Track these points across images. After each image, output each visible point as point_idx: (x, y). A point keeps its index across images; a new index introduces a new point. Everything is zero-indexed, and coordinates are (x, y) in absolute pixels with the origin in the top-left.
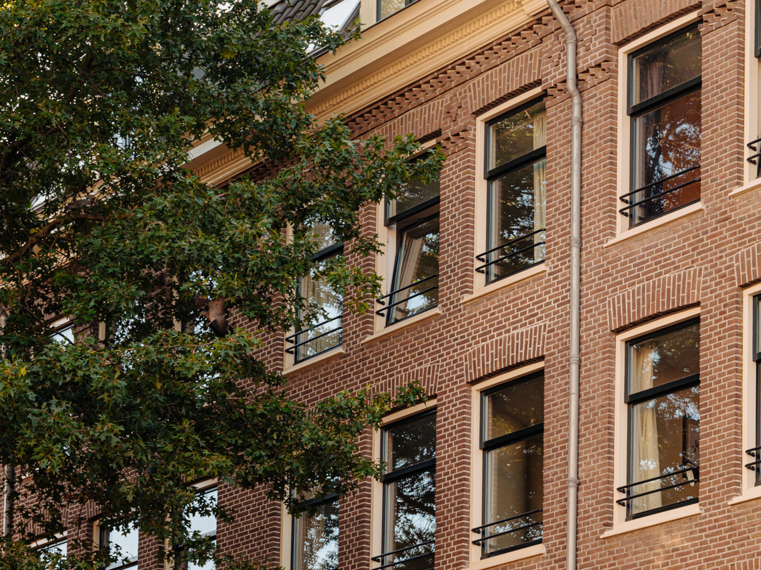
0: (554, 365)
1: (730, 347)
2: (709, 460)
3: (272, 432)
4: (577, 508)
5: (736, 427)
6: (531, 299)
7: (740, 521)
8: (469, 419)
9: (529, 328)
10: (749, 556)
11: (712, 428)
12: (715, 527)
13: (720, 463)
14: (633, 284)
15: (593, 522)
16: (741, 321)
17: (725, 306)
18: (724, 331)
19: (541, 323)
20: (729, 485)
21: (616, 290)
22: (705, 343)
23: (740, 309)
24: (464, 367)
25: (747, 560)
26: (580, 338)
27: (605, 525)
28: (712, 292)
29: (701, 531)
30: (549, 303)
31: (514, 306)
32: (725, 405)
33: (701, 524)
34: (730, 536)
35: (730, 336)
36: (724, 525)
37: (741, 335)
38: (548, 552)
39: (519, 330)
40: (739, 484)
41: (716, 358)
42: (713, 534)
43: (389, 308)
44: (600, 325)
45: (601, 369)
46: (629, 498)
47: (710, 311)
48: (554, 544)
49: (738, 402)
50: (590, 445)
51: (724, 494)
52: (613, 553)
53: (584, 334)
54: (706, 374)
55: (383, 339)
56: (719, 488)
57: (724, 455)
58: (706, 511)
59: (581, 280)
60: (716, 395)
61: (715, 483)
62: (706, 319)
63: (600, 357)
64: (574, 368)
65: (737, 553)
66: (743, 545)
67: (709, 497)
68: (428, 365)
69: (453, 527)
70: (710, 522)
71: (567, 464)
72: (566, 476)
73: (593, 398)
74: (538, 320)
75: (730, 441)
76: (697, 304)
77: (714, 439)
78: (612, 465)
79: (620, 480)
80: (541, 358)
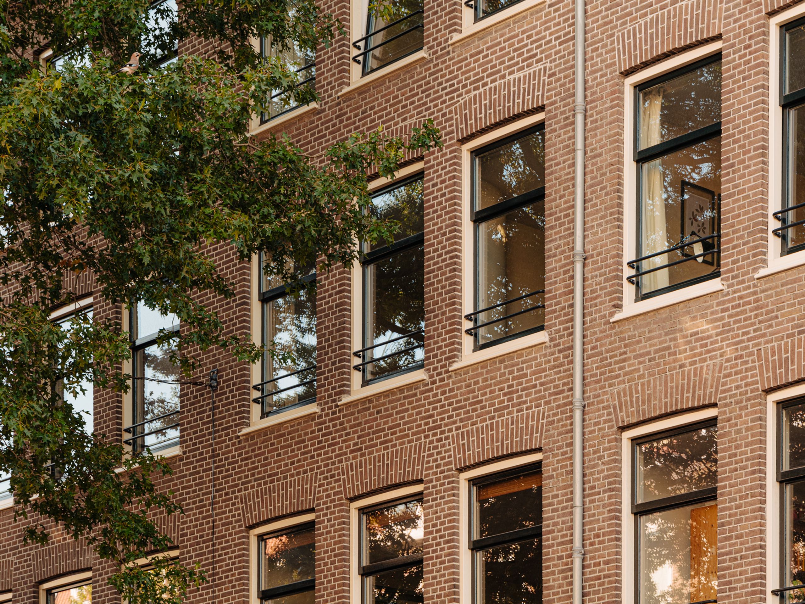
0: (555, 116)
1: (756, 88)
2: (733, 225)
3: (279, 186)
4: (584, 288)
5: (762, 185)
6: (529, 37)
7: (767, 297)
8: (460, 185)
9: (526, 72)
10: (777, 339)
11: (735, 187)
12: (739, 306)
13: (744, 229)
14: (646, 15)
15: (601, 303)
16: (767, 57)
17: (750, 38)
18: (750, 69)
19: (540, 66)
20: (754, 255)
21: (625, 23)
22: (728, 84)
23: (766, 41)
24: (454, 121)
25: (776, 344)
26: (586, 82)
27: (615, 306)
28: (735, 21)
29: (723, 311)
30: (550, 41)
31: (510, 46)
32: (750, 159)
33: (724, 302)
34: (756, 316)
35: (756, 74)
36: (749, 303)
37: (767, 73)
38: (551, 340)
39: (516, 75)
40: (765, 254)
41: (740, 103)
42: (737, 314)
43: (365, 54)
44: (607, 66)
45: (609, 119)
46: (639, 274)
47: (733, 45)
48: (558, 331)
49: (764, 155)
50: (597, 212)
51: (749, 265)
52: (624, 339)
53: (589, 78)
54: (728, 122)
55: (362, 90)
56: (744, 259)
57: (750, 219)
58: (729, 287)
59: (586, 12)
60: (740, 147)
61: (739, 253)
62: (728, 55)
63: (608, 105)
64: (579, 118)
65: (764, 335)
66: (771, 326)
67: (732, 270)
68: (413, 120)
69: (444, 314)
70: (733, 299)
71: (573, 234)
72: (573, 249)
73: (600, 155)
74: (538, 61)
75: (756, 202)
76: (718, 37)
77: (738, 200)
78: (621, 235)
79: (629, 255)
80: (541, 109)
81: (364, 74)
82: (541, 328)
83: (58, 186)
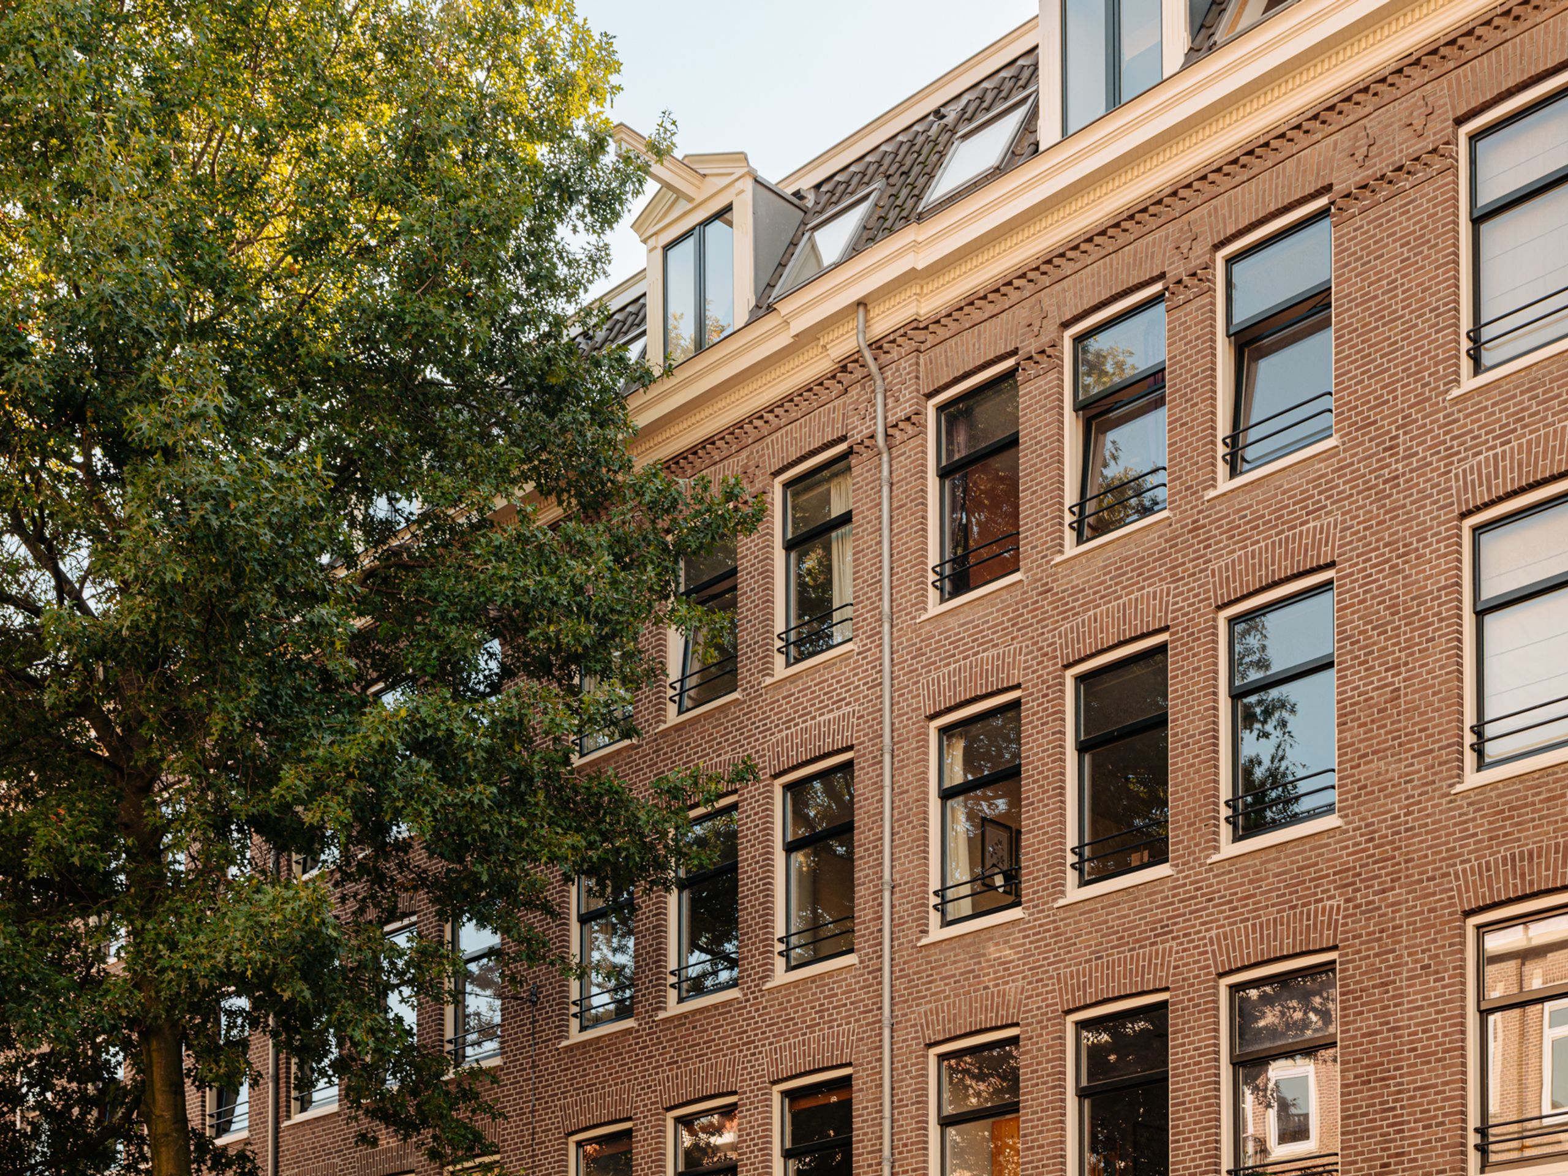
0: (864, 755)
1: (1053, 734)
2: (1033, 859)
4: (892, 914)
5: (1061, 822)
6: (838, 682)
7: (1066, 925)
8: (772, 817)
9: (836, 714)
10: (1076, 964)
11: (1035, 823)
12: (1039, 933)
13: (1044, 862)
14: (949, 664)
15: (909, 928)
16: (1064, 705)
17: (1048, 688)
18: (1048, 716)
19: (849, 709)
20: (1054, 887)
21: (930, 671)
22: (1027, 729)
23: (1062, 691)
24: (767, 758)
25: (1074, 969)
26: (893, 724)
27: (922, 932)
28: (1033, 672)
29: (1024, 937)
30: (858, 686)
31: (821, 689)
32: (1049, 798)
33: (1025, 930)
34: (1056, 943)
35: (1054, 721)
36: (1049, 930)
37: (1063, 720)
38: (861, 962)
39: (826, 717)
40: (1063, 885)
41: (1039, 746)
42: (1038, 941)
43: (680, 695)
44: (913, 710)
45: (915, 759)
46: (944, 902)
47: (1032, 694)
48: (867, 954)
49: (1062, 795)
50: (905, 844)
51: (1049, 895)
52: (930, 962)
53: (896, 721)
54: (1028, 764)
55: (678, 728)
56: (1044, 890)
57: (1049, 853)
58: (1030, 915)
59: (892, 660)
60: (1040, 787)
61: (1039, 884)
62: (1027, 703)
63: (914, 745)
64: (887, 758)
65: (1063, 961)
66: (1069, 952)
67: (1032, 900)
68: (727, 757)
69: (757, 936)
70: (1034, 927)
71: (881, 864)
72: (881, 878)
73: (907, 791)
74: (847, 704)
75: (1055, 837)
76: (1018, 686)
77: (1037, 836)
78: (927, 865)
79: (935, 884)
80: (850, 748)
81: (680, 713)
82: (851, 951)
83: (404, 807)
